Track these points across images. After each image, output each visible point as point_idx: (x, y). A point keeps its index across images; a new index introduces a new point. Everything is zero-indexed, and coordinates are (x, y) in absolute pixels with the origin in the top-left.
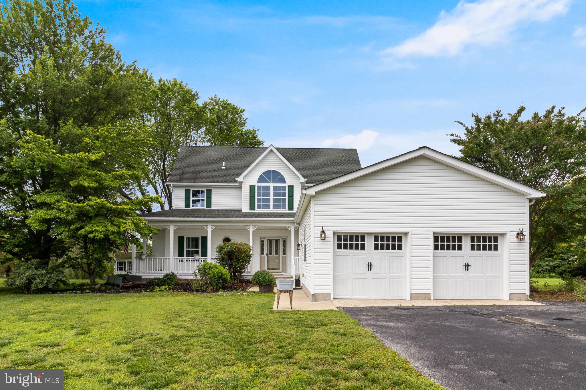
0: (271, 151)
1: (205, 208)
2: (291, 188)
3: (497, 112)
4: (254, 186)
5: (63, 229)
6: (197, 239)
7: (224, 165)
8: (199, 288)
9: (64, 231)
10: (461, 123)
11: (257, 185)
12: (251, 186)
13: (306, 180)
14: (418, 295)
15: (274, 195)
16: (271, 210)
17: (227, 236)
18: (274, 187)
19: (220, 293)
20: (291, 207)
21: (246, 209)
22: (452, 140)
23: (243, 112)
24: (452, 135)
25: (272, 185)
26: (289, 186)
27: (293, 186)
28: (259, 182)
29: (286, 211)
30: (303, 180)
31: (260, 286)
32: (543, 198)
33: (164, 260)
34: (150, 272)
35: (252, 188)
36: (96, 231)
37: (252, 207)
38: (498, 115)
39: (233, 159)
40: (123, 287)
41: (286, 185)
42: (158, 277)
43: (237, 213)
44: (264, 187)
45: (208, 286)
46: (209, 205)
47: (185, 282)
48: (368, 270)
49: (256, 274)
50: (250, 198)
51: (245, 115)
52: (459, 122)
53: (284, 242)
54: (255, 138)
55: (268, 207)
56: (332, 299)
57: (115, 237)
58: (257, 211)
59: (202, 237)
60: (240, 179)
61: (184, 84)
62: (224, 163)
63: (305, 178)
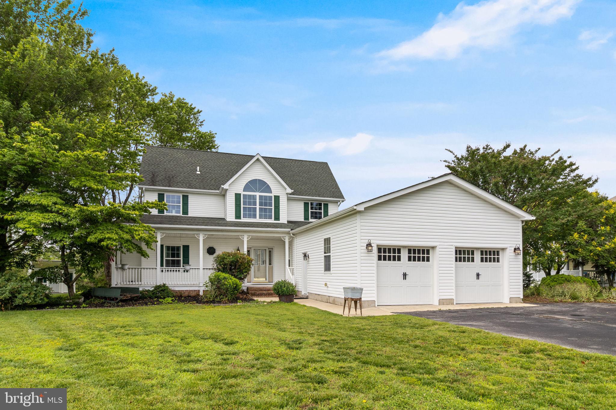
0: (258, 160)
1: (181, 214)
2: (277, 198)
3: (486, 146)
4: (240, 194)
5: (62, 236)
6: (178, 248)
7: (198, 170)
8: (211, 300)
9: (64, 237)
10: (451, 152)
11: (243, 193)
12: (236, 194)
13: (293, 191)
14: (444, 301)
15: (261, 204)
16: (258, 220)
17: (211, 246)
18: (260, 196)
19: (239, 304)
20: (277, 218)
21: (231, 217)
22: (446, 166)
23: (199, 113)
24: (445, 161)
25: (258, 194)
26: (275, 196)
27: (279, 197)
28: (245, 190)
29: (272, 221)
30: (290, 191)
31: (280, 296)
32: (533, 220)
33: (141, 271)
34: (137, 283)
35: (238, 196)
36: (109, 239)
37: (238, 216)
38: (486, 149)
39: (206, 164)
40: (122, 301)
41: (272, 195)
42: (147, 289)
43: (221, 221)
44: (250, 196)
45: (222, 297)
46: (185, 211)
47: (187, 294)
48: (404, 279)
49: (276, 283)
50: (236, 207)
51: (201, 117)
52: (449, 151)
53: (270, 252)
54: (213, 142)
55: (255, 216)
56: (376, 306)
57: (129, 245)
58: (243, 220)
59: (184, 246)
60: (226, 186)
61: (140, 76)
62: (198, 168)
63: (292, 189)
